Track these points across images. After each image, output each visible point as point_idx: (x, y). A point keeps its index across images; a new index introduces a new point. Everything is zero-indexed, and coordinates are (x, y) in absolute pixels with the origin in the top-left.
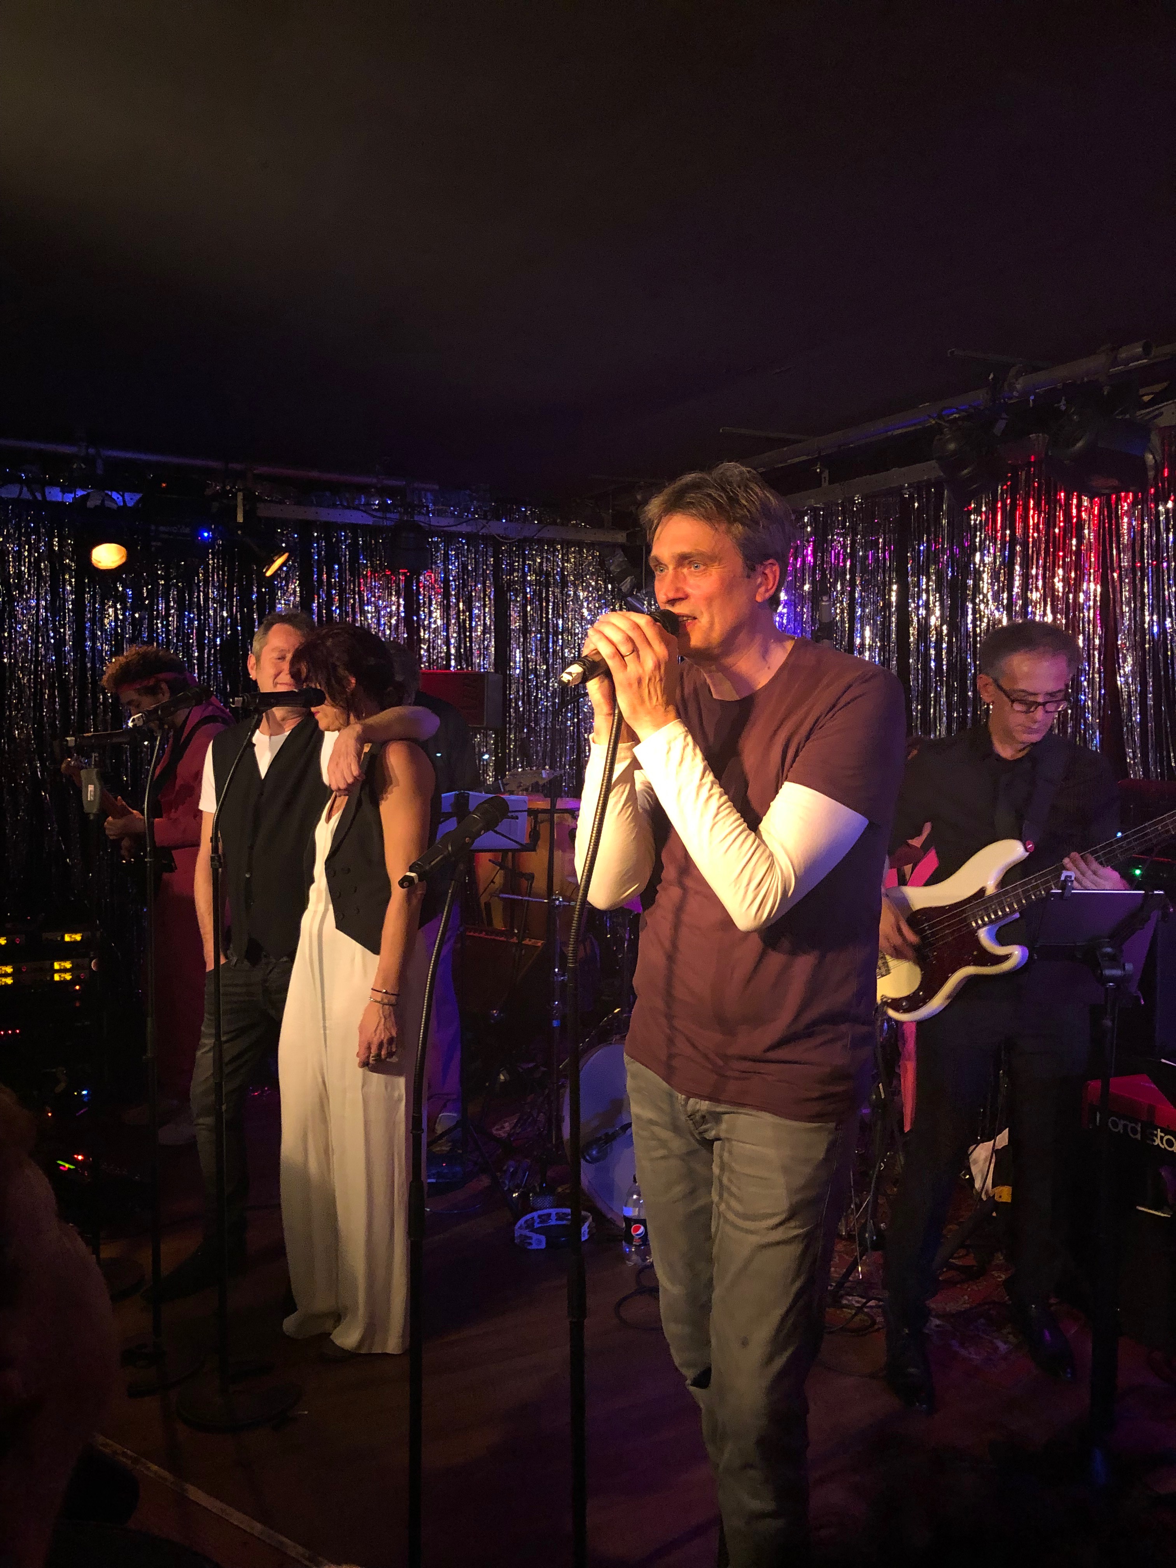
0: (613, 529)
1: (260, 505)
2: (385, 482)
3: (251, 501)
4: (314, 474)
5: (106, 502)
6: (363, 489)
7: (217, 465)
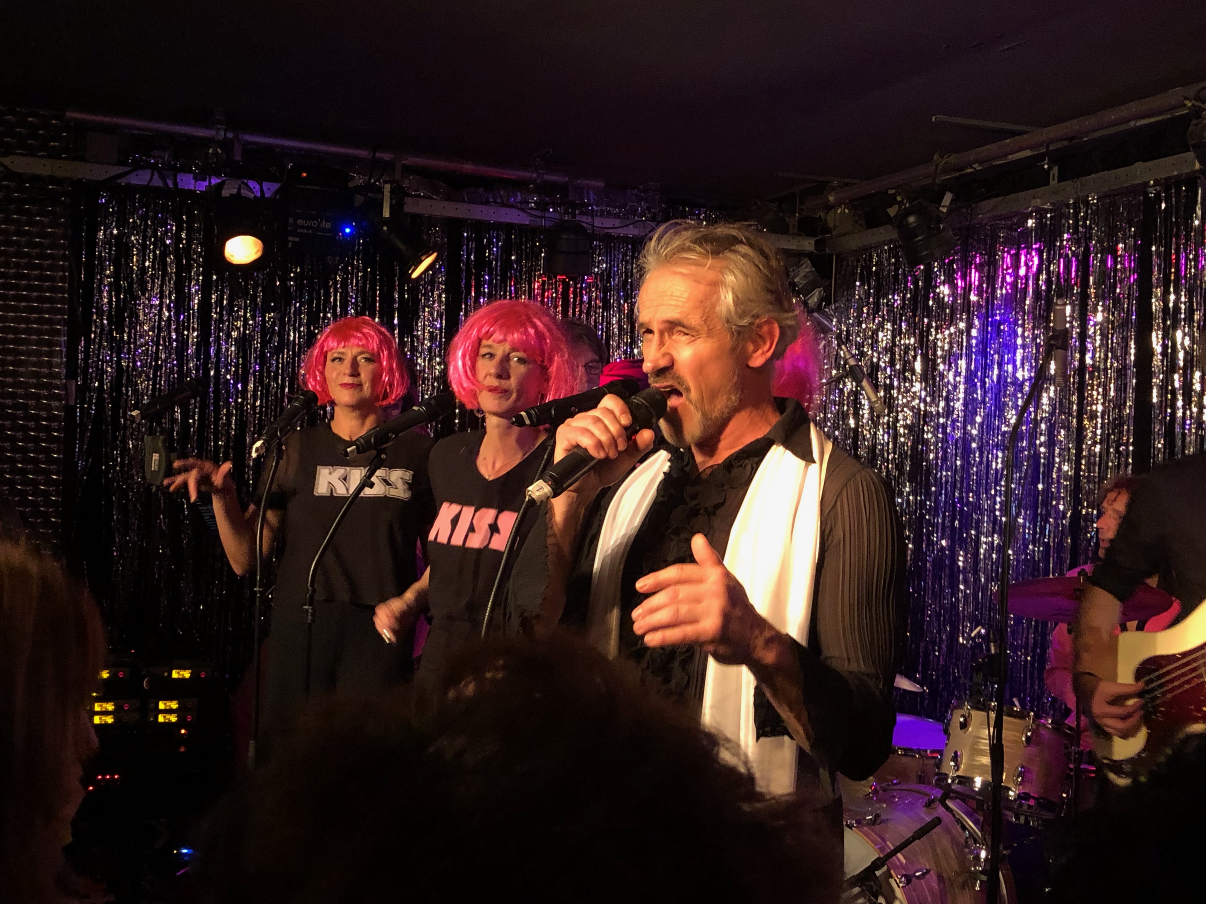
0: (799, 235)
1: (408, 200)
2: (546, 177)
3: (399, 194)
4: (468, 167)
5: (242, 191)
6: (520, 185)
7: (363, 153)
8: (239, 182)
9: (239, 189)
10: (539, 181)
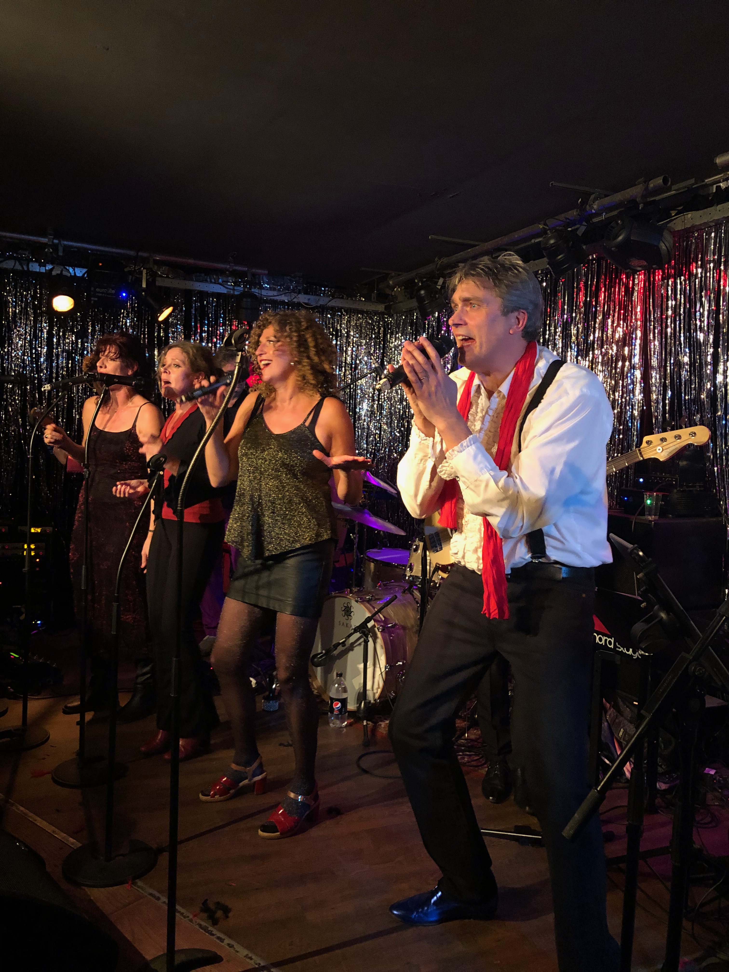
0: (377, 302)
1: (158, 279)
2: (234, 267)
3: (153, 276)
6: (222, 272)
7: (132, 253)
8: (62, 267)
9: (62, 271)
10: (231, 270)
